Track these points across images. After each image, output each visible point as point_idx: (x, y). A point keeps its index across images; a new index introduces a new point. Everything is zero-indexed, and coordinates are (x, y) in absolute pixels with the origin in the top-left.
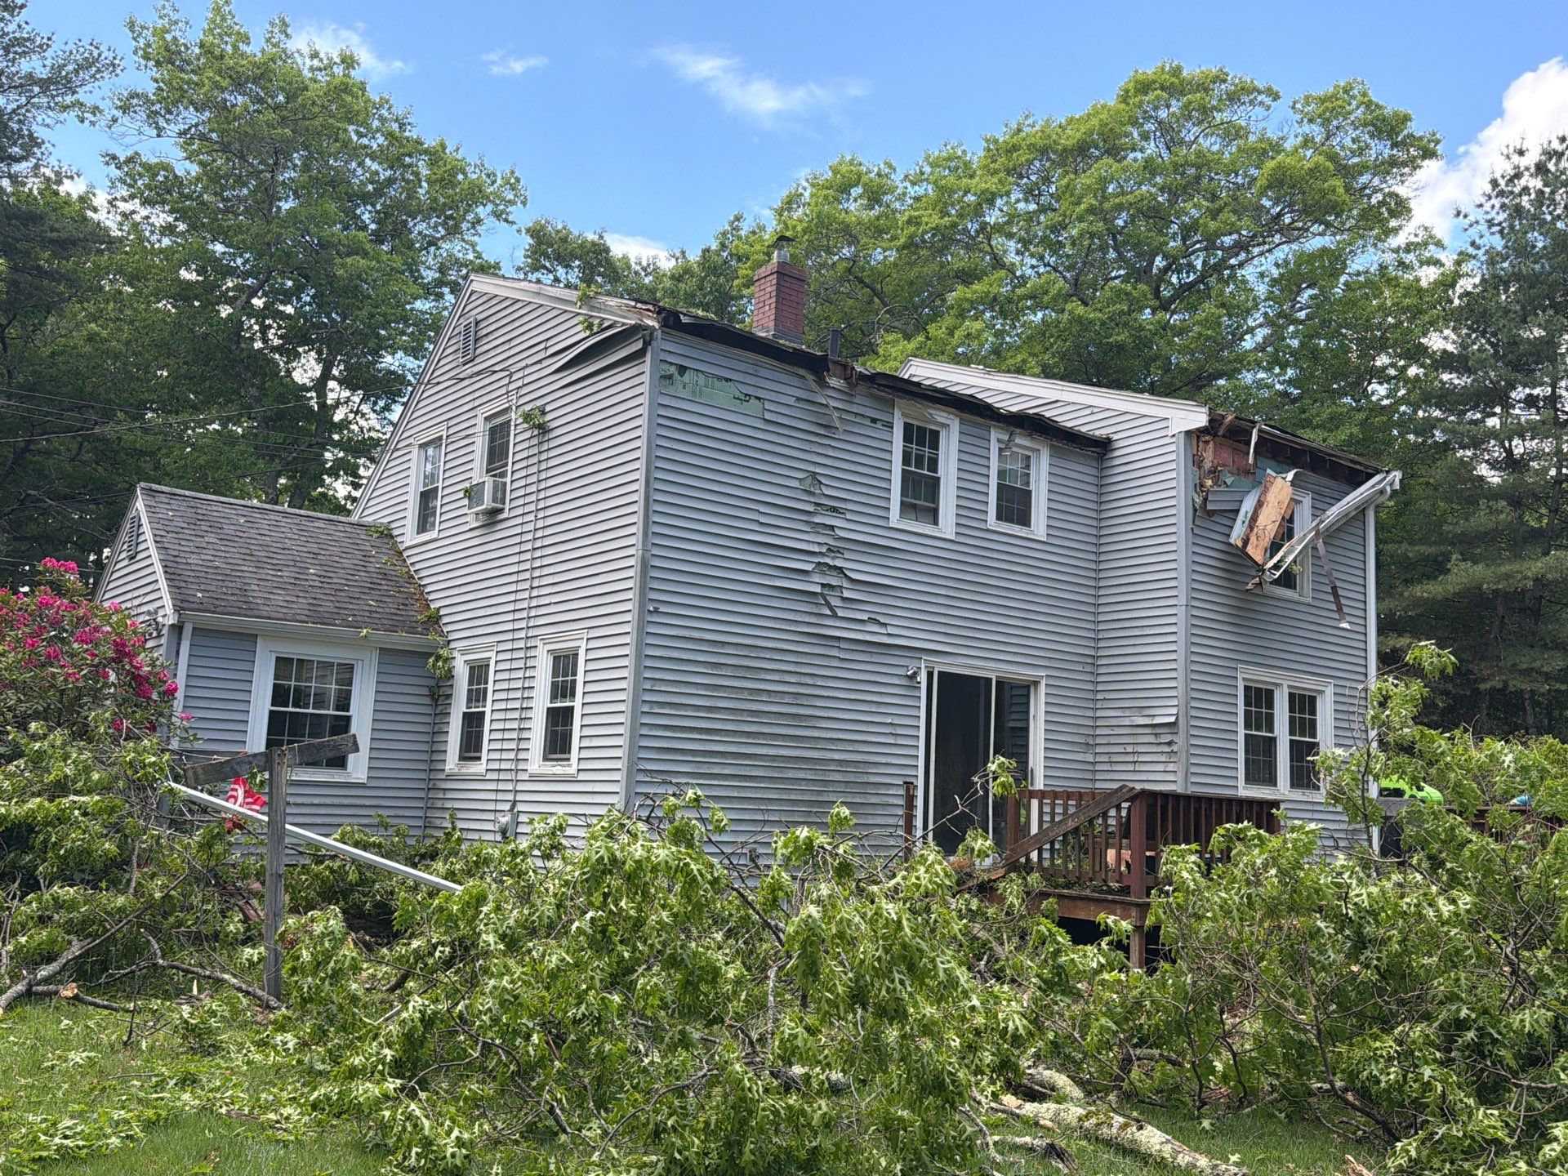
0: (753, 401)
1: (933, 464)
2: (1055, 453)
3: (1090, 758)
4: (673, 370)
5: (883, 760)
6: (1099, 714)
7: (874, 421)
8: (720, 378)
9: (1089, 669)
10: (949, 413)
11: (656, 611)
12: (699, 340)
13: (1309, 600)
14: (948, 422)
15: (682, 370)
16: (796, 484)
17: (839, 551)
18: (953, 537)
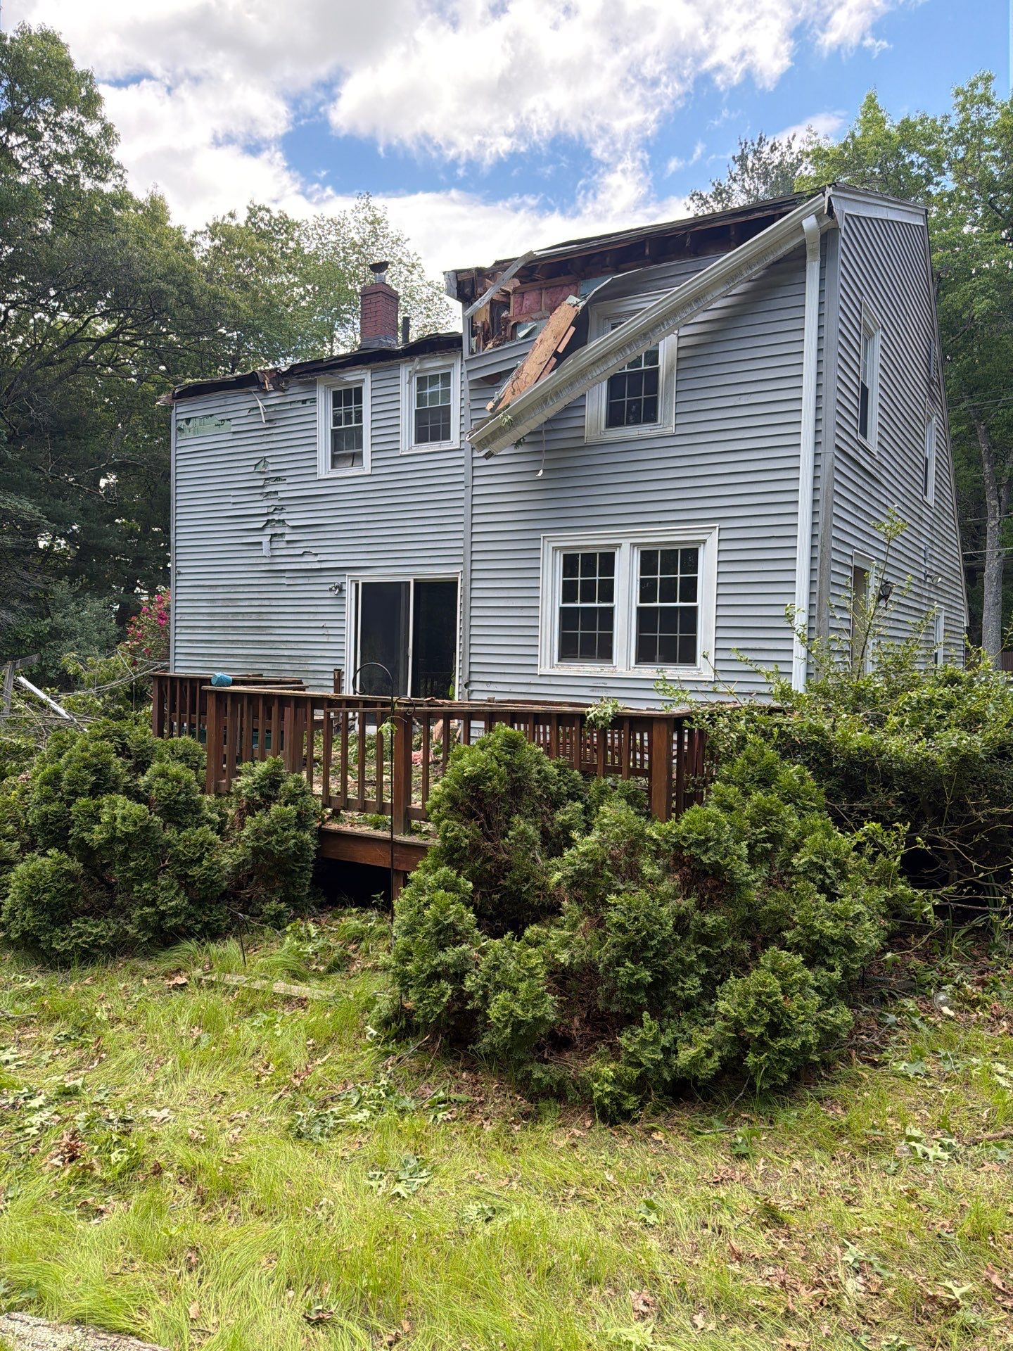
0: (226, 422)
1: (358, 416)
4: (184, 423)
5: (318, 654)
7: (304, 402)
8: (207, 417)
10: (362, 369)
11: (180, 573)
13: (673, 429)
14: (365, 376)
15: (188, 420)
16: (253, 469)
17: (282, 508)
18: (369, 472)
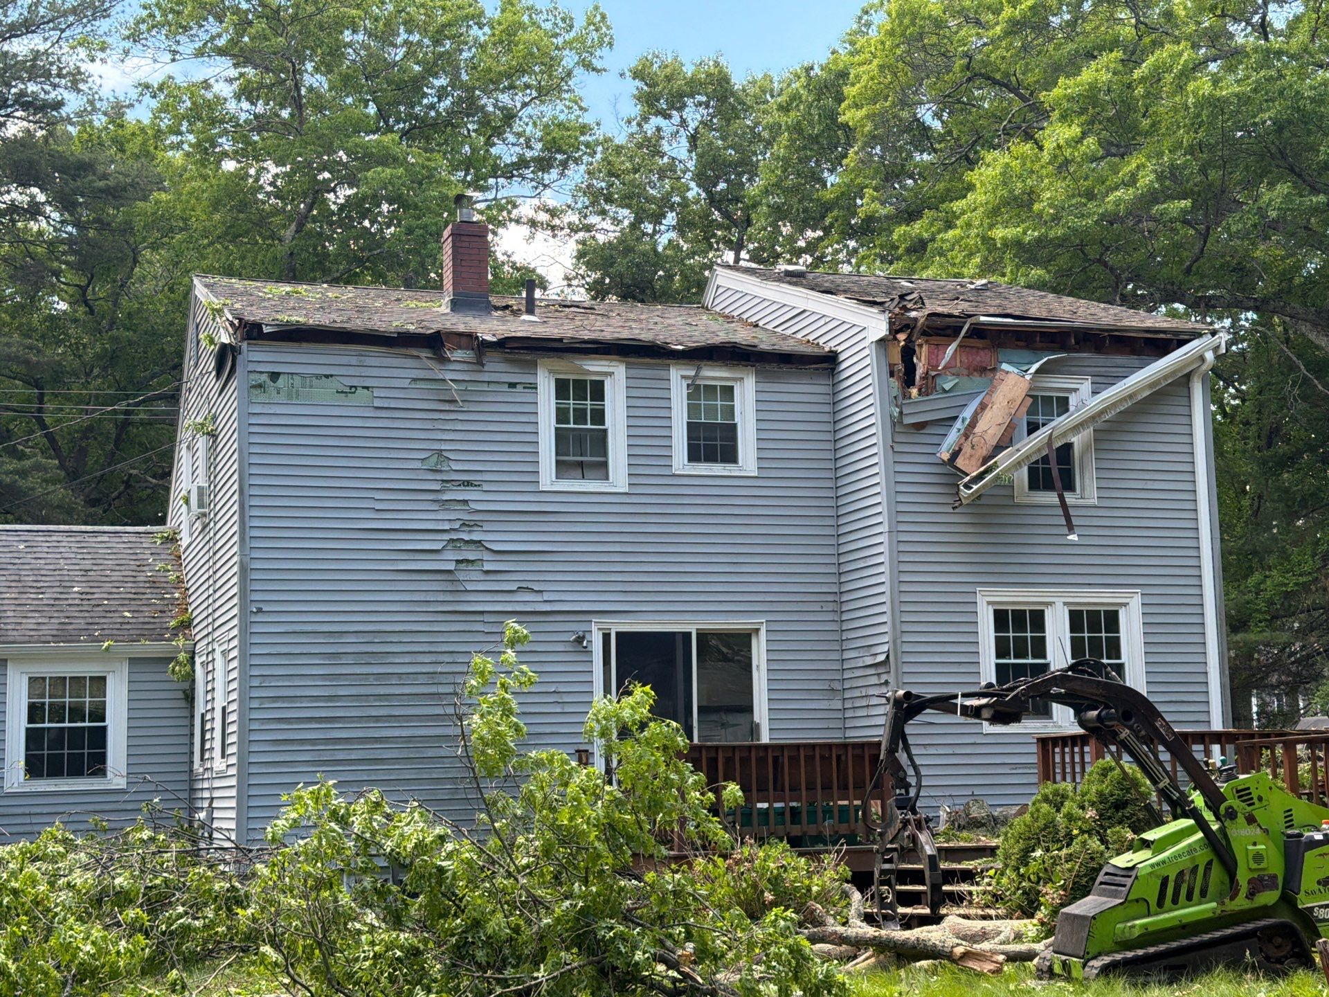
0: (360, 391)
1: (599, 417)
2: (762, 376)
3: (839, 705)
4: (264, 378)
5: (548, 729)
6: (847, 655)
7: (512, 385)
8: (318, 377)
9: (831, 607)
10: (611, 360)
11: (260, 611)
12: (290, 344)
13: (1095, 502)
14: (611, 370)
15: (275, 376)
16: (418, 465)
17: (476, 524)
18: (626, 490)
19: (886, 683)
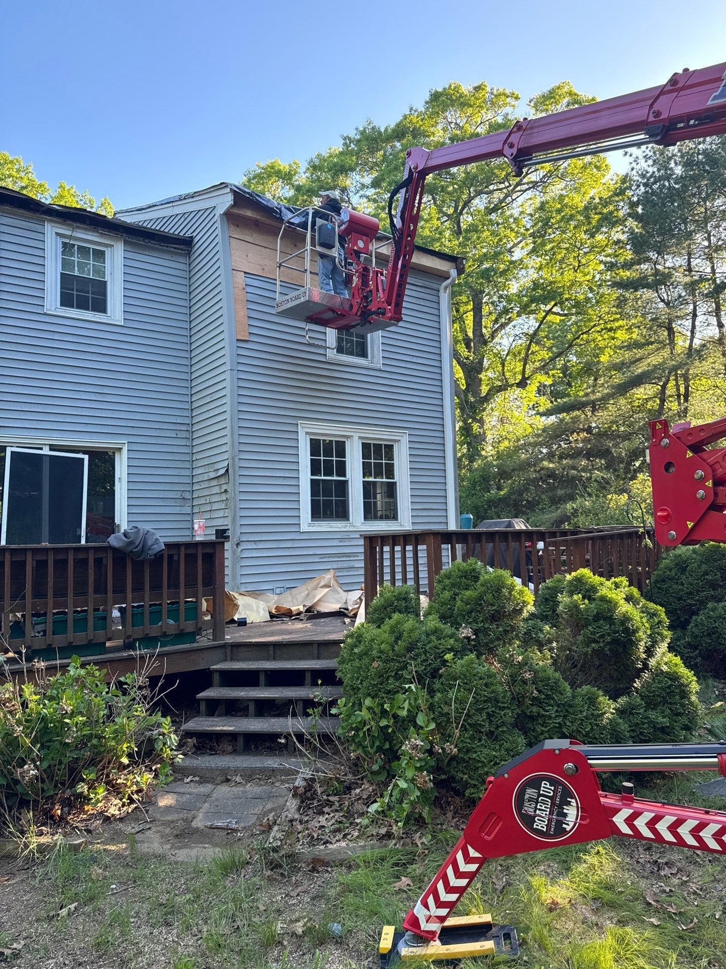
2: (130, 248)
3: (188, 510)
6: (195, 472)
13: (379, 366)
19: (226, 491)
